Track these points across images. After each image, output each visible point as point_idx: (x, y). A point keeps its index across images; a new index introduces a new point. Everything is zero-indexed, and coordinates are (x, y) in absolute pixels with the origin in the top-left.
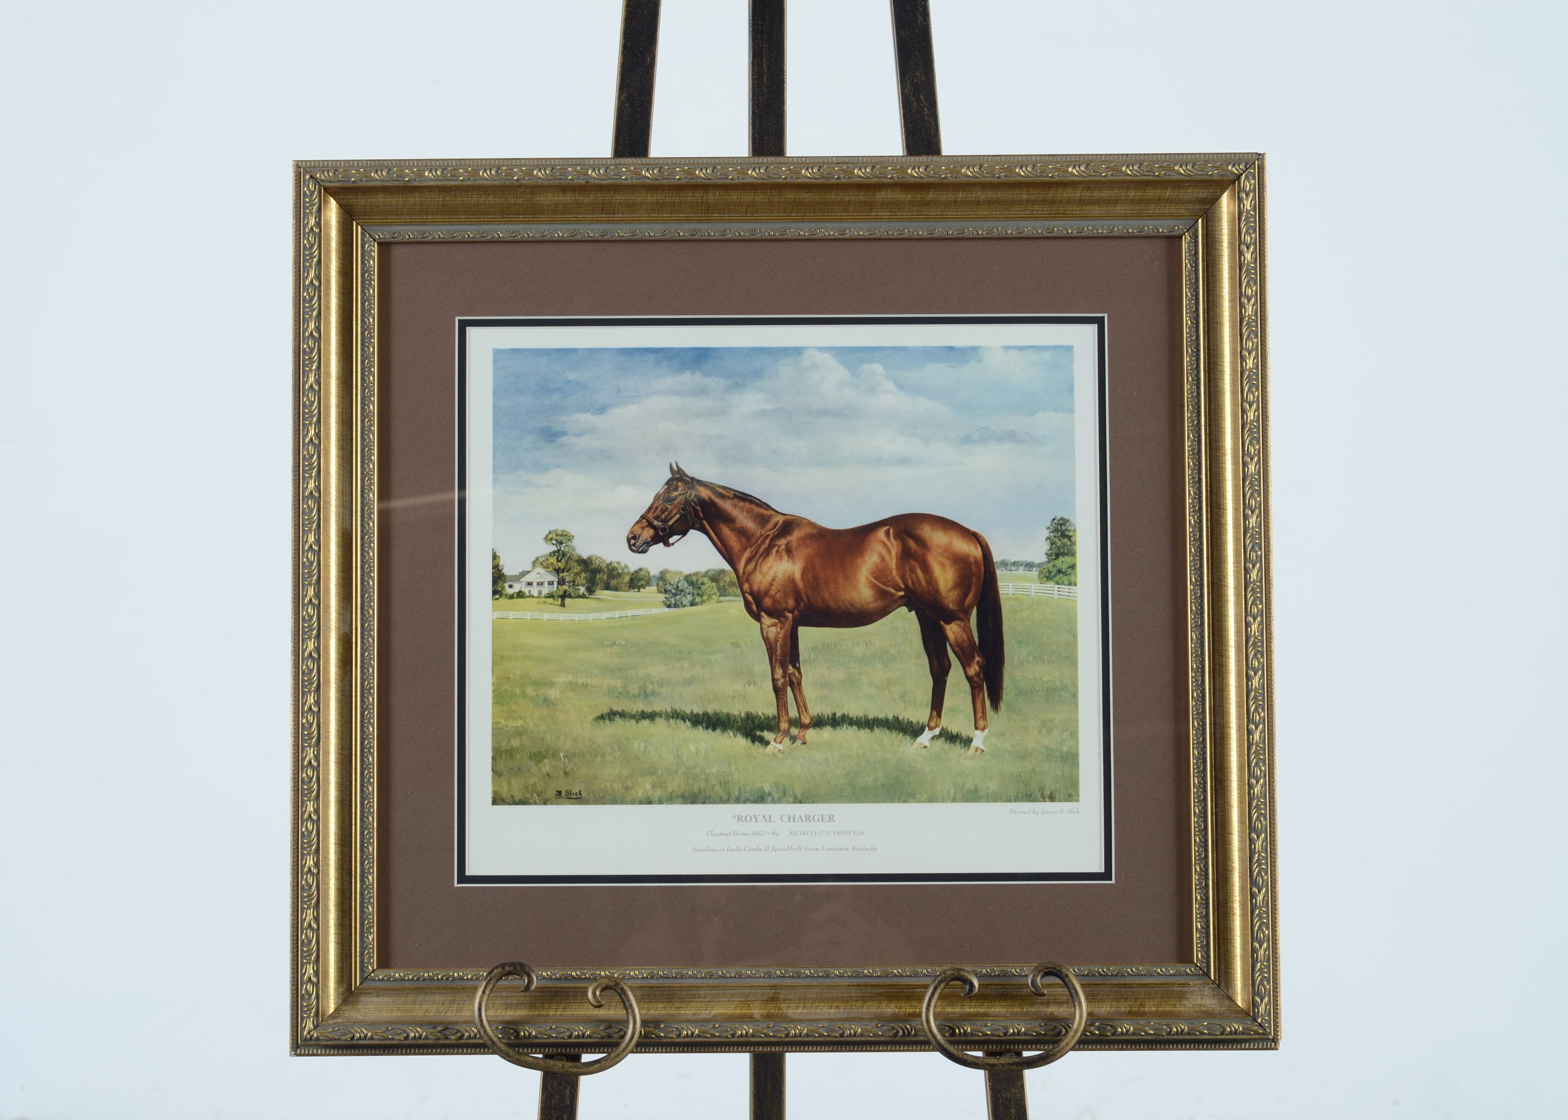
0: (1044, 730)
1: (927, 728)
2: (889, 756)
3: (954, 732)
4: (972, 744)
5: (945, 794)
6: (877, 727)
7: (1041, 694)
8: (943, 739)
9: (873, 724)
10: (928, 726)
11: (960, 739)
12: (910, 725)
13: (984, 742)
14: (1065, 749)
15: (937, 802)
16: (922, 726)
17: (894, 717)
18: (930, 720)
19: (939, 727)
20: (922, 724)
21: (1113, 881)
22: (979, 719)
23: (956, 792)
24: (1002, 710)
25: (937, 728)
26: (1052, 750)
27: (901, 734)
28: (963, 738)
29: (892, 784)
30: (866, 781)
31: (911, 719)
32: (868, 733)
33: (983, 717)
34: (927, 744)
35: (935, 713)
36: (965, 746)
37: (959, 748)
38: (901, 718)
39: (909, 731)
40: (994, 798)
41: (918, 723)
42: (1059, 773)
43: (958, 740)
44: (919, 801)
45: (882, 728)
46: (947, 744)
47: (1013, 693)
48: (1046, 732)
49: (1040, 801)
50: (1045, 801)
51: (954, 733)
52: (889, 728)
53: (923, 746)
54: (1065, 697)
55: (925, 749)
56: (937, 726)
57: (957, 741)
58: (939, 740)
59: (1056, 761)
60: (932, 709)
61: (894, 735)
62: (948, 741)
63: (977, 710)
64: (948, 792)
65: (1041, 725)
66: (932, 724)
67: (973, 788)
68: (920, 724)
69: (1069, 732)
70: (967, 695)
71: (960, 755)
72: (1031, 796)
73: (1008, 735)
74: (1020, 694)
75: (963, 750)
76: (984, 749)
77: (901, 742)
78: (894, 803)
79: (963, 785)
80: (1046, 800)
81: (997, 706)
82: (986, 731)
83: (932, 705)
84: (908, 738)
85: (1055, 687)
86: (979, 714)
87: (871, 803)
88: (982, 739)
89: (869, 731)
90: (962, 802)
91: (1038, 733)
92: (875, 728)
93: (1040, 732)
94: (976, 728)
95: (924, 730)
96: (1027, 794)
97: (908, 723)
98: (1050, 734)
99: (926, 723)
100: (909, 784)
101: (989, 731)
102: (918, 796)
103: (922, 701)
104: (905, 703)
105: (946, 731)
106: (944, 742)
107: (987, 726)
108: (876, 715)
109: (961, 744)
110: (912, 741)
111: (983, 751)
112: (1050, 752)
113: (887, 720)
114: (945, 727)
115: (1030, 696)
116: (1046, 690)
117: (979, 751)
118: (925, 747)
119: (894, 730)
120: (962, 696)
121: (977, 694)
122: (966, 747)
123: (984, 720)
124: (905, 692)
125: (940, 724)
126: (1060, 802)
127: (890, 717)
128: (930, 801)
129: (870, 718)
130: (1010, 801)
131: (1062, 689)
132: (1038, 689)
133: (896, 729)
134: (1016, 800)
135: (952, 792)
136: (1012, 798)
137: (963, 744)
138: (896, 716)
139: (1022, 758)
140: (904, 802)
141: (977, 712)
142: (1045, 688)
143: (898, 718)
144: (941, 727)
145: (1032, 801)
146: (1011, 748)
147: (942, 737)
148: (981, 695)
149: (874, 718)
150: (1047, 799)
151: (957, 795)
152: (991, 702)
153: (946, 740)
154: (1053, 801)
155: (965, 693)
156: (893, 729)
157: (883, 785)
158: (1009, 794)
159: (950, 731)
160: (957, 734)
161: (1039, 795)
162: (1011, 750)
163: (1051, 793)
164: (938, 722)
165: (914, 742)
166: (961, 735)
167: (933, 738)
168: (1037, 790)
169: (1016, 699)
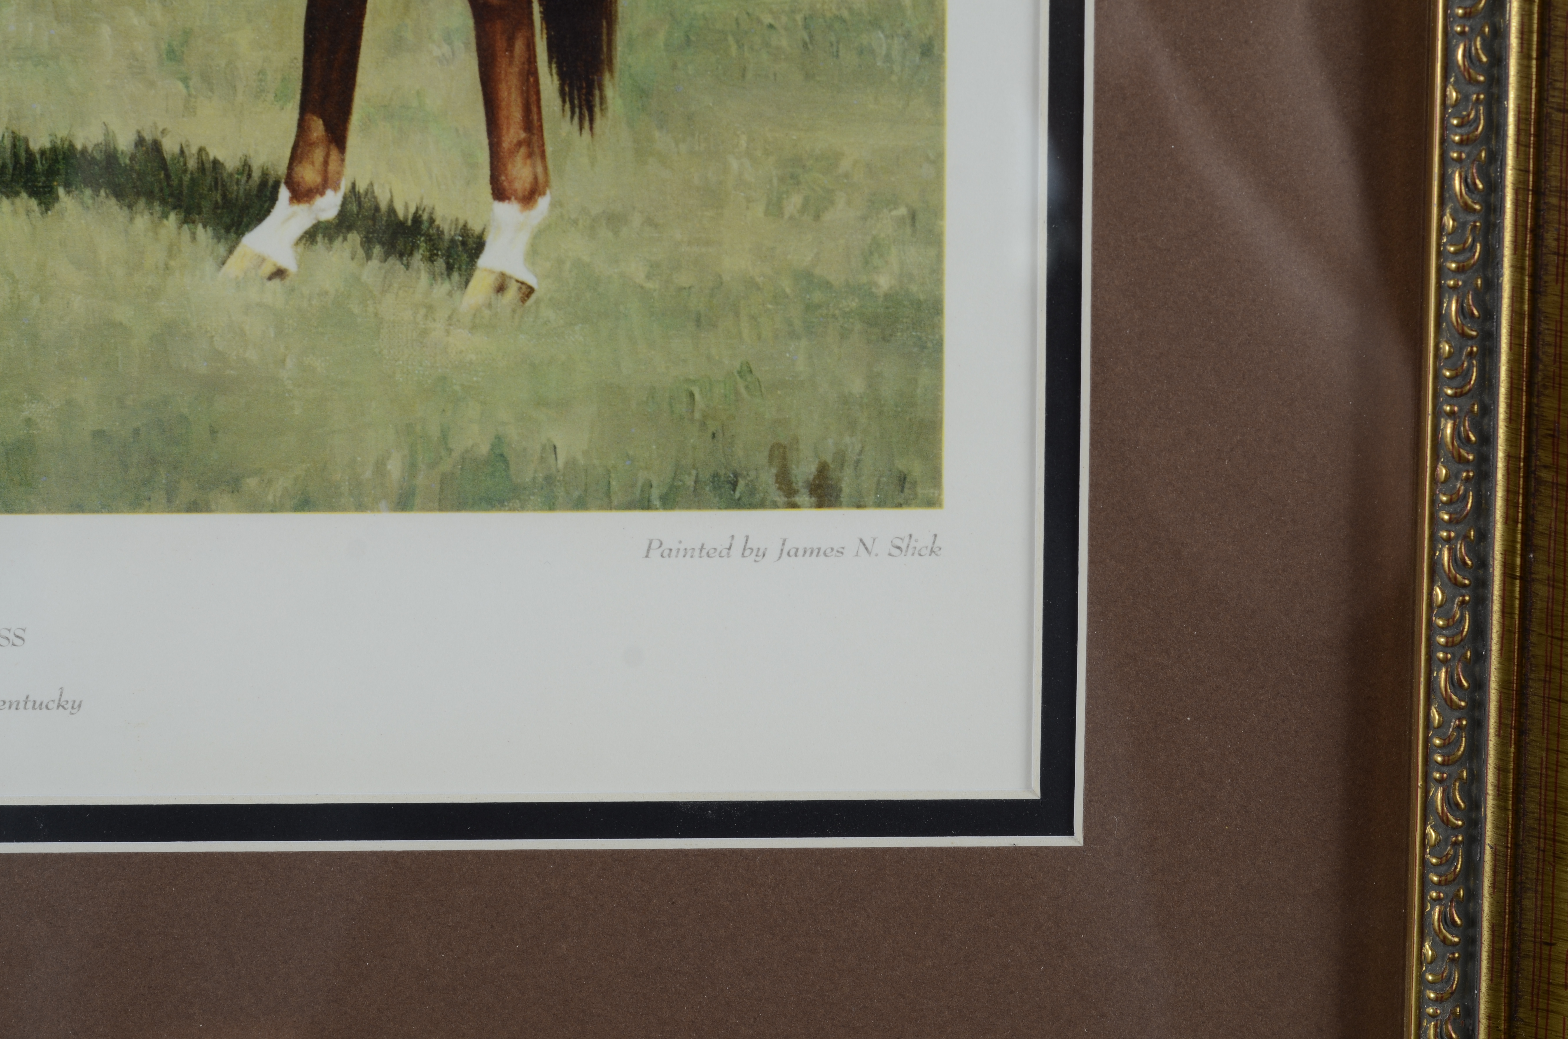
0: (794, 202)
1: (284, 193)
2: (123, 313)
3: (404, 209)
4: (485, 261)
5: (368, 474)
6: (67, 186)
7: (784, 43)
8: (355, 238)
9: (51, 172)
10: (291, 183)
11: (429, 239)
12: (209, 180)
13: (533, 253)
14: (884, 282)
15: (332, 508)
16: (263, 183)
17: (140, 142)
18: (297, 155)
19: (336, 188)
20: (265, 175)
21: (1076, 840)
22: (512, 153)
23: (412, 467)
24: (610, 113)
25: (329, 193)
26: (827, 285)
27: (172, 216)
28: (440, 233)
29: (137, 431)
30: (29, 421)
31: (215, 153)
32: (28, 212)
33: (528, 143)
34: (287, 259)
35: (318, 128)
36: (450, 268)
37: (424, 277)
38: (170, 147)
39: (206, 206)
40: (576, 494)
41: (246, 168)
42: (857, 386)
43: (422, 242)
44: (255, 506)
45: (88, 192)
46: (374, 263)
47: (661, 37)
48: (804, 208)
49: (775, 506)
50: (794, 506)
51: (401, 214)
52: (118, 193)
53: (268, 269)
54: (888, 58)
55: (276, 282)
56: (326, 183)
57: (415, 247)
58: (338, 243)
59: (844, 335)
60: (304, 108)
61: (142, 221)
62: (377, 250)
63: (503, 113)
64: (380, 466)
65: (782, 180)
66: (309, 174)
67: (484, 449)
68: (256, 175)
69: (902, 211)
70: (459, 44)
71: (430, 308)
72: (734, 485)
73: (636, 220)
74: (688, 41)
75: (442, 288)
76: (531, 281)
77: (172, 251)
78: (149, 511)
79: (444, 437)
80: (797, 499)
81: (590, 93)
82: (543, 203)
83: (305, 92)
84: (204, 234)
85: (845, 14)
86: (513, 133)
87: (49, 511)
88: (523, 240)
89: (33, 203)
90: (442, 509)
91: (767, 213)
92: (61, 191)
93: (775, 208)
94: (500, 193)
95: (273, 199)
96: (716, 475)
97: (202, 167)
98: (817, 217)
99: (282, 170)
100: (213, 432)
101: (553, 205)
102: (252, 483)
103: (262, 72)
104: (185, 80)
105: (366, 203)
106: (361, 252)
107: (547, 183)
108: (62, 133)
109: (431, 259)
110: (222, 249)
111: (531, 290)
112: (817, 296)
113: (111, 157)
114: (361, 187)
115: (734, 50)
116: (806, 27)
117: (512, 292)
118: (279, 273)
119: (142, 203)
120: (437, 52)
121: (501, 44)
122: (455, 276)
123: (530, 155)
124: (187, 35)
125: (339, 174)
126: (859, 506)
127: (125, 143)
128: (304, 504)
129: (35, 146)
130: (645, 504)
131: (875, 23)
132: (768, 19)
133: (150, 196)
134: (669, 501)
135: (395, 467)
136: (655, 493)
137: (440, 263)
138: (148, 137)
139: (698, 321)
140: (193, 507)
141: (503, 121)
142: (799, 17)
143: (157, 146)
144: (344, 186)
145: (737, 504)
146: (648, 277)
147: (350, 229)
148: (519, 46)
149: (54, 149)
150: (803, 498)
151: (421, 480)
152: (562, 76)
153: (367, 243)
154: (831, 505)
155: (448, 38)
156: (138, 194)
157: (99, 434)
158: (642, 476)
159: (383, 206)
160: (417, 219)
161: (767, 478)
162: (649, 285)
163: (823, 469)
164: (332, 167)
165: (231, 251)
166: (432, 221)
167: (310, 236)
168: (762, 458)
169: (674, 67)
